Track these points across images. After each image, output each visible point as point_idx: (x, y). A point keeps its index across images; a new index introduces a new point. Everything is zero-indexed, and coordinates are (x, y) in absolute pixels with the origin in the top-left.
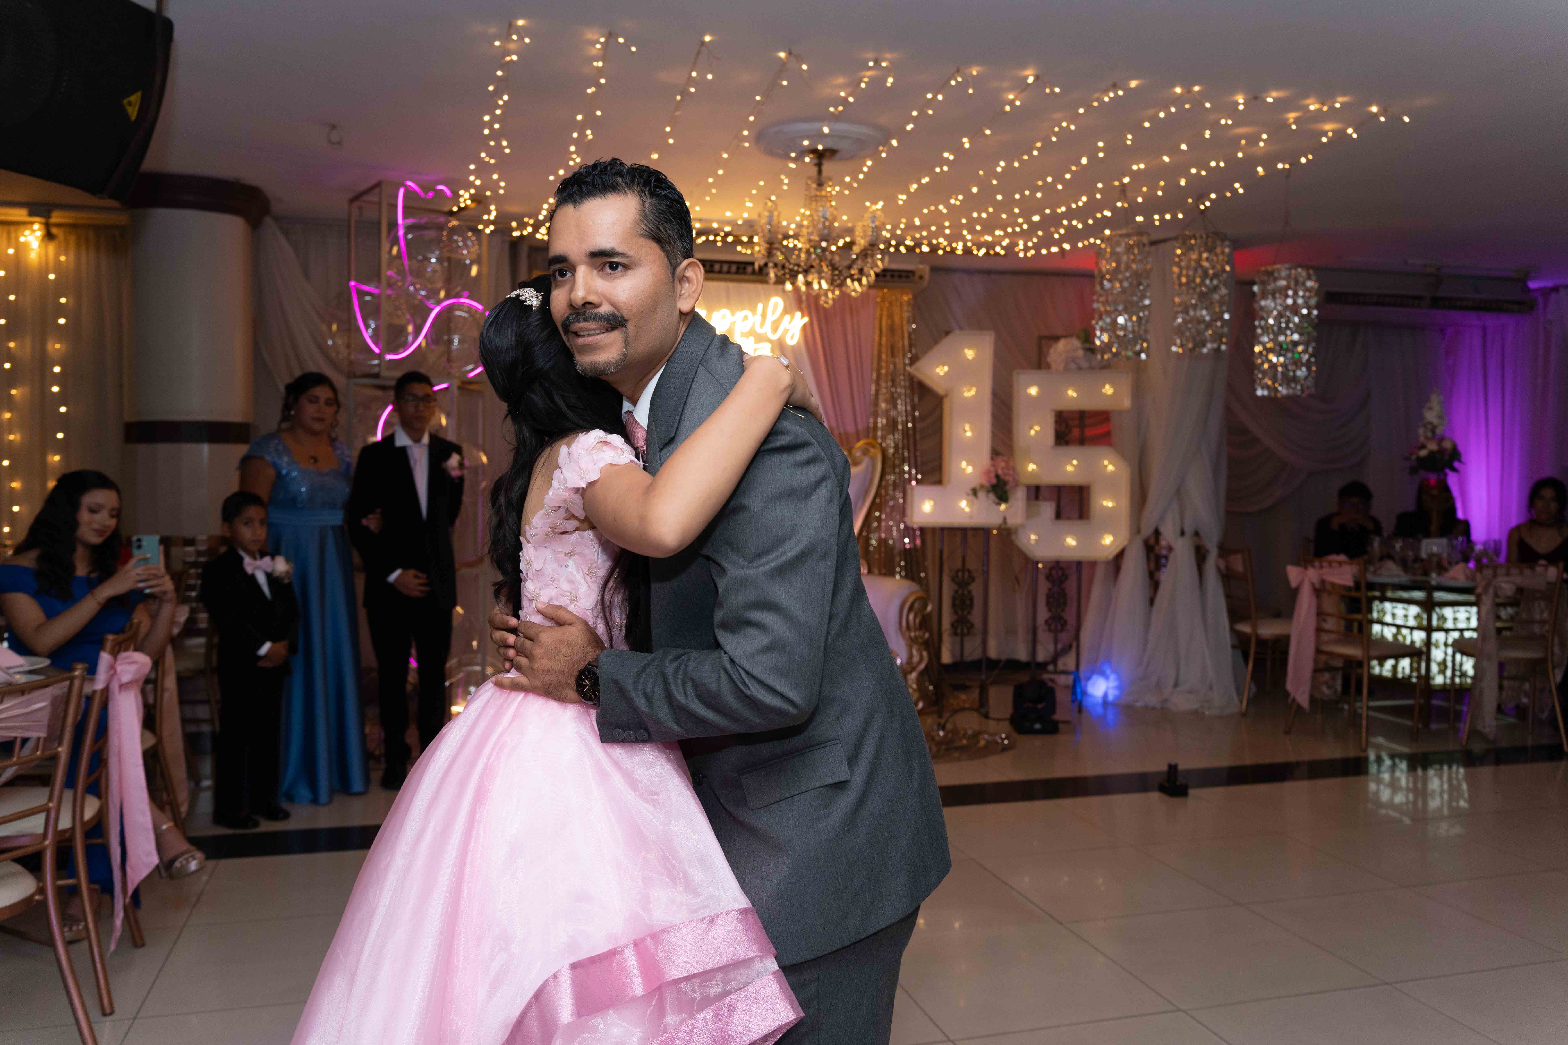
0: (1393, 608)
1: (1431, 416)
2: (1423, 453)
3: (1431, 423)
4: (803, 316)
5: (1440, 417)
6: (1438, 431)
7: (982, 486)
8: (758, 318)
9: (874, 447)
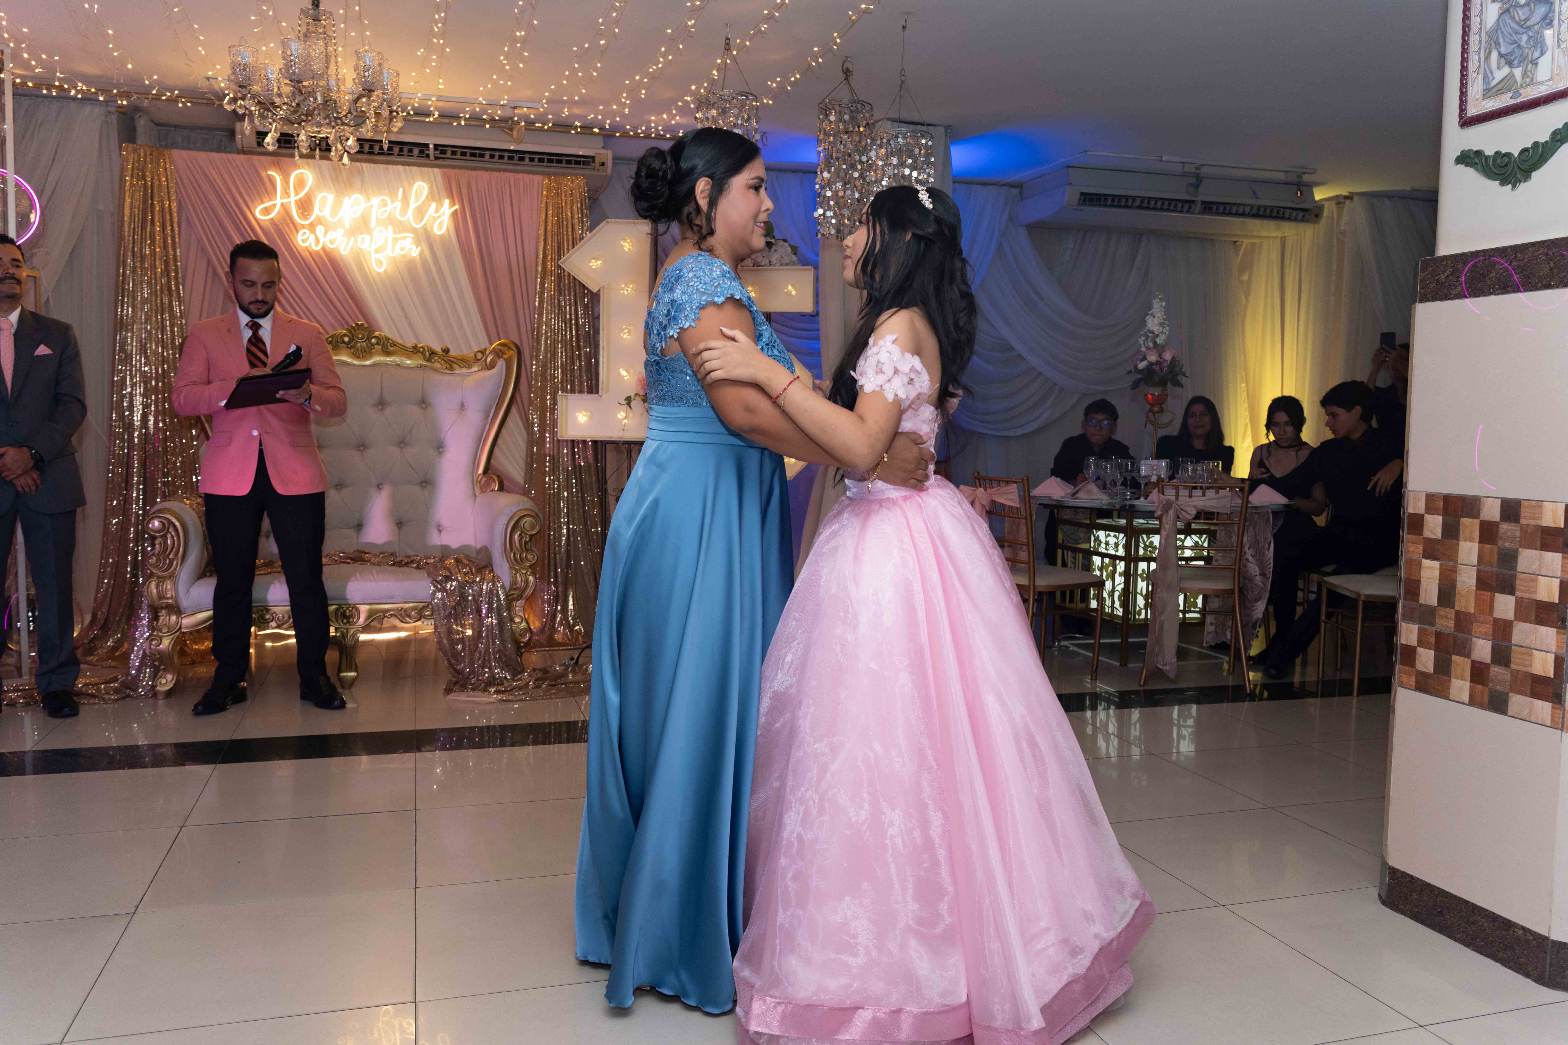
0: (1106, 537)
1: (1153, 324)
2: (1142, 365)
3: (1153, 332)
4: (453, 203)
5: (1161, 324)
6: (1158, 341)
7: (636, 394)
8: (398, 204)
9: (509, 348)
